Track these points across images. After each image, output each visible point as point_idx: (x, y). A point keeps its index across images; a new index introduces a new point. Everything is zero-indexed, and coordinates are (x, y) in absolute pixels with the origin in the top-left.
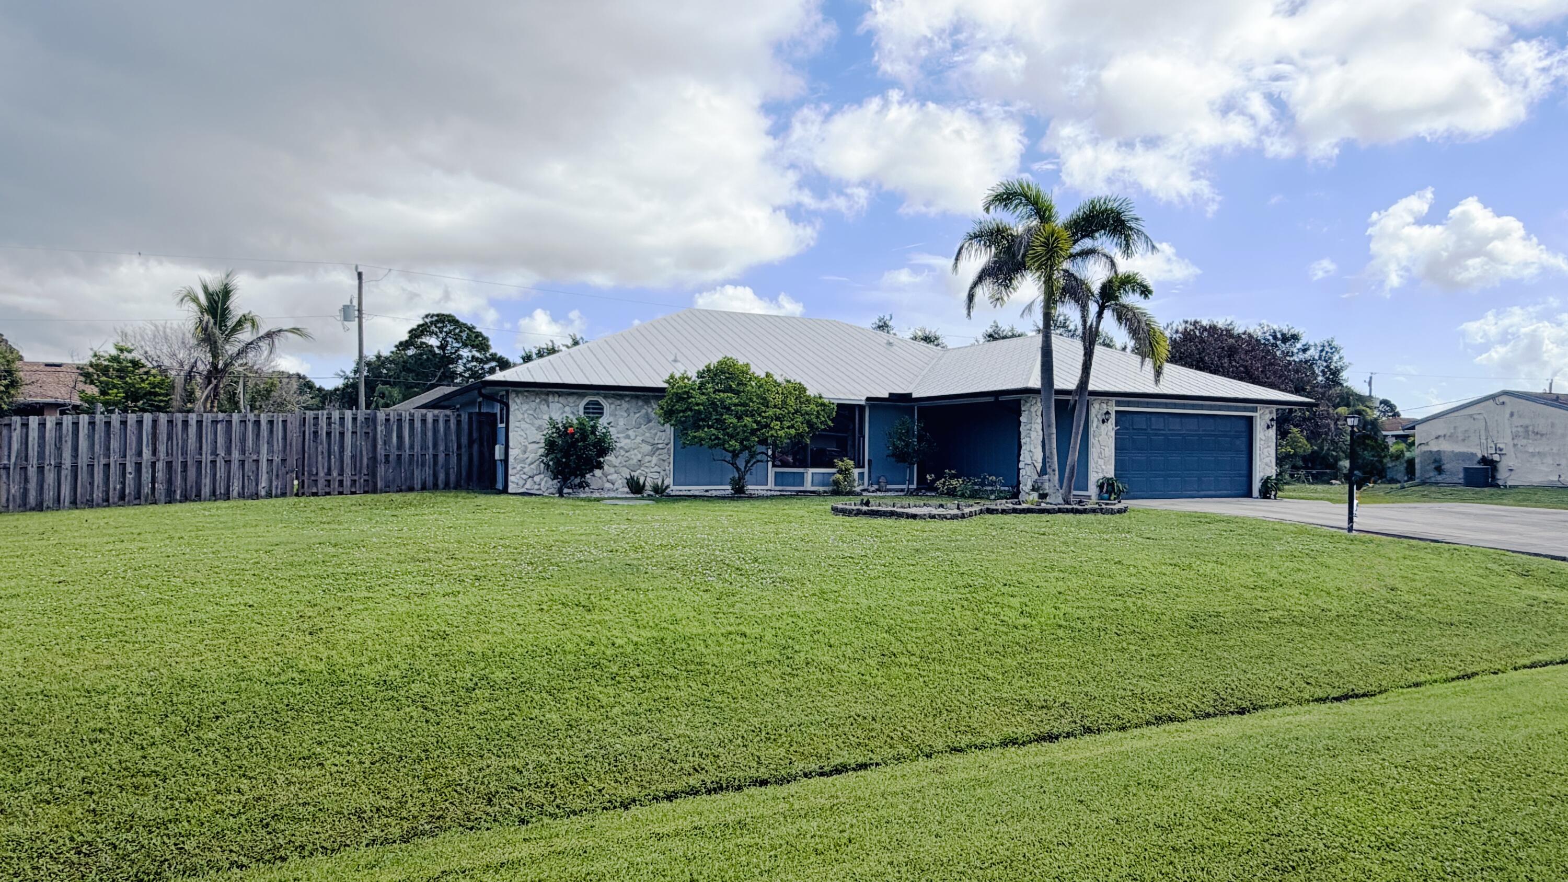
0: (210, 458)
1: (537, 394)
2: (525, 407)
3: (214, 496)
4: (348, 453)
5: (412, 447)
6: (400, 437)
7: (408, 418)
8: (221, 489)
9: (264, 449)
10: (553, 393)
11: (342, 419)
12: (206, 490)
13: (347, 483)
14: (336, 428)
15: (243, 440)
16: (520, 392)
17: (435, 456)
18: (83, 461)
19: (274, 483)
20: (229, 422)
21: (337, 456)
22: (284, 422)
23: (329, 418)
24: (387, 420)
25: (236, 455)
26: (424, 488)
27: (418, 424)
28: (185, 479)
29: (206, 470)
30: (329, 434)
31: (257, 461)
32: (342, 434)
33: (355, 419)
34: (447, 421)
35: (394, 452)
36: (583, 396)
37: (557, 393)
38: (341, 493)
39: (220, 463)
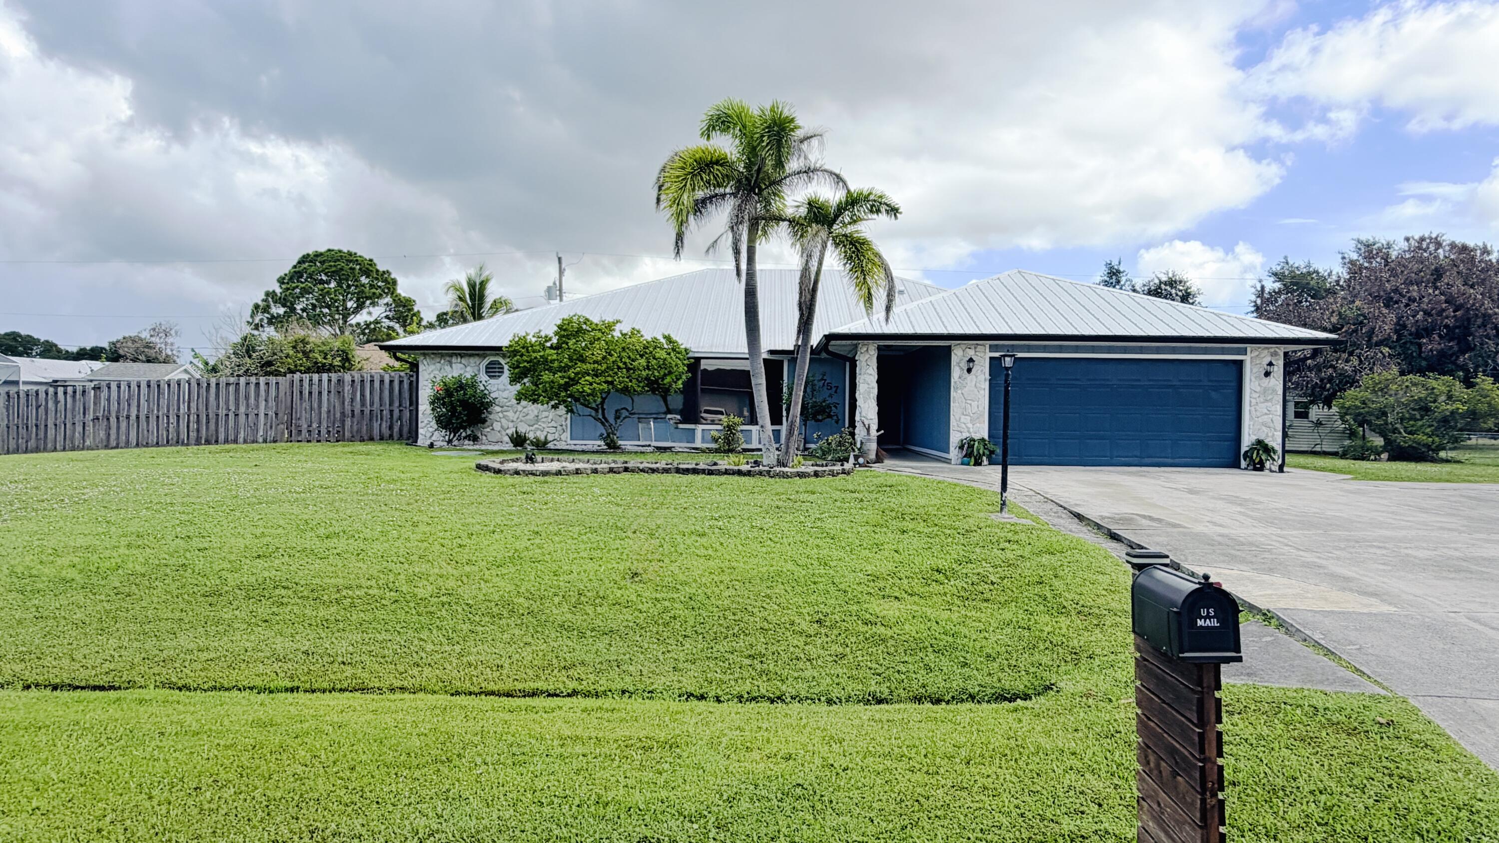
0: (225, 412)
1: (442, 356)
2: (432, 367)
3: (226, 441)
4: (324, 409)
5: (372, 404)
6: (363, 395)
7: (369, 379)
8: (231, 437)
9: (262, 404)
10: (456, 355)
11: (320, 381)
12: (222, 437)
13: (324, 431)
14: (315, 389)
15: (247, 398)
16: (428, 354)
17: (391, 412)
18: (144, 411)
19: (269, 433)
20: (238, 384)
21: (317, 411)
22: (277, 383)
23: (311, 380)
24: (353, 381)
25: (242, 409)
26: (382, 438)
27: (377, 384)
28: (207, 428)
29: (222, 423)
30: (310, 393)
31: (257, 415)
32: (320, 393)
33: (330, 381)
34: (401, 382)
35: (358, 408)
36: (484, 357)
37: (460, 354)
38: (319, 441)
39: (231, 416)
